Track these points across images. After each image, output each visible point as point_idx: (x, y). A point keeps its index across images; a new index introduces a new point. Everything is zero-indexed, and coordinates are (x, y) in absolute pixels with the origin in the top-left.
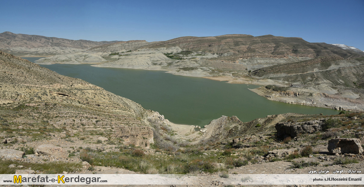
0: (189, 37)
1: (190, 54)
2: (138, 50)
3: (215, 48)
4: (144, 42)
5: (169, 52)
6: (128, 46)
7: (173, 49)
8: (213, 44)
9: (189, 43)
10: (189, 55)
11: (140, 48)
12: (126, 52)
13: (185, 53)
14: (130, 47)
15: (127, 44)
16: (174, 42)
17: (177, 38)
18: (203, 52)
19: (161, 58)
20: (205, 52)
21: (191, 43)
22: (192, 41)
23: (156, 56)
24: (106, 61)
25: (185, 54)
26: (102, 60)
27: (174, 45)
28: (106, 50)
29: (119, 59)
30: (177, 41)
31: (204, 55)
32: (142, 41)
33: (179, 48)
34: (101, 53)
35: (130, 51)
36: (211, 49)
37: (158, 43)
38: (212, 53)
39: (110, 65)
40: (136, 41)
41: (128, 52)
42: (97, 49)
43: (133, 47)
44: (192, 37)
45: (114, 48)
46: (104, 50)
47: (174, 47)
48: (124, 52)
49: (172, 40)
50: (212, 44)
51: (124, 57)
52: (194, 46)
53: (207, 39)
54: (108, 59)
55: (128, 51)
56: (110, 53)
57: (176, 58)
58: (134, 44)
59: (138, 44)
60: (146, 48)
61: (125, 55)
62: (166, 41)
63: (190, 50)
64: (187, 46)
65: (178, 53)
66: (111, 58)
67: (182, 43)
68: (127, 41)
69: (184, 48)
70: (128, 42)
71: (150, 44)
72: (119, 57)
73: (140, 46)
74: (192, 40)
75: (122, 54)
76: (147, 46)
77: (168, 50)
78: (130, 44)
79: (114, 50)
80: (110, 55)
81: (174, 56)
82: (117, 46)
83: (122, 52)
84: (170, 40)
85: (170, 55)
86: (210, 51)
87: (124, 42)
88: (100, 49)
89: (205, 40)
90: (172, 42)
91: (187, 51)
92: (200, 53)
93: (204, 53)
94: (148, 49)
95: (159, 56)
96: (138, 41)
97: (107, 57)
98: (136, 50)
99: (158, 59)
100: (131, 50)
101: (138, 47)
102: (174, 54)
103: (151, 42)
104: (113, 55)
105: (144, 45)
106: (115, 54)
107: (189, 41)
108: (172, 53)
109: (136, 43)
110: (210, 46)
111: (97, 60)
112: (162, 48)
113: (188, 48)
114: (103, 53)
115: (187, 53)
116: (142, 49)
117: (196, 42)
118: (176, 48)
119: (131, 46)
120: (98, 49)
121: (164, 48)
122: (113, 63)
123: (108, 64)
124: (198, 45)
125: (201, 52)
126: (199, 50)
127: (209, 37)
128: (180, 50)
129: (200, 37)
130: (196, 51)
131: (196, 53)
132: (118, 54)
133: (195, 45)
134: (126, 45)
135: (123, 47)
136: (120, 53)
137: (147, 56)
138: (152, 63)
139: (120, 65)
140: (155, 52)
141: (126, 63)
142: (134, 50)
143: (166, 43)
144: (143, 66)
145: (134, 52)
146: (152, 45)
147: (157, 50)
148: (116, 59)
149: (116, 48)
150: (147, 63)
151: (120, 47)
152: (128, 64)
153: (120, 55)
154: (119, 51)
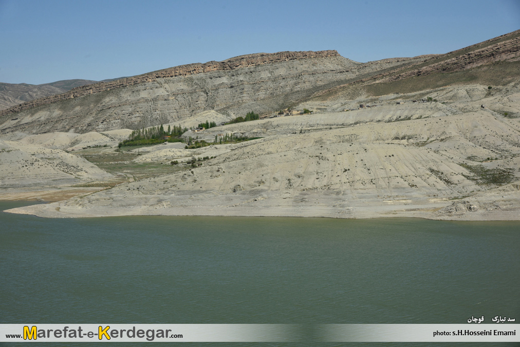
2: (302, 106)
11: (309, 95)
12: (224, 124)
14: (245, 97)
15: (225, 80)
23: (452, 131)
24: (108, 177)
26: (85, 176)
28: (96, 120)
29: (193, 164)
32: (319, 54)
34: (64, 138)
35: (252, 117)
37: (426, 63)
39: (153, 198)
40: (279, 57)
41: (238, 120)
42: (36, 116)
45: (144, 106)
46: (81, 117)
48: (213, 125)
51: (224, 149)
54: (121, 167)
55: (234, 117)
56: (126, 133)
58: (265, 75)
59: (294, 72)
60: (352, 96)
61: (226, 140)
66: (139, 160)
70: (228, 66)
71: (368, 70)
72: (188, 152)
73: (307, 86)
75: (207, 135)
76: (359, 80)
77: (498, 96)
78: (241, 78)
79: (144, 118)
80: (126, 144)
82: (161, 92)
83: (201, 127)
87: (204, 65)
88: (57, 113)
94: (363, 98)
95: (476, 134)
96: (291, 56)
97: (114, 158)
98: (284, 109)
99: (470, 152)
100: (257, 109)
101: (292, 92)
104: (153, 144)
105: (331, 77)
106: (159, 138)
109: (282, 71)
111: (51, 171)
112: (461, 90)
114: (80, 136)
116: (328, 102)
119: (247, 87)
120: (42, 115)
121: (469, 87)
122: (179, 183)
123: (136, 195)
132: (177, 135)
134: (218, 81)
135: (203, 97)
136: (186, 130)
137: (393, 134)
138: (469, 168)
139: (234, 195)
140: (428, 113)
141: (277, 175)
142: (276, 106)
143: (480, 57)
144: (415, 194)
145: (282, 119)
146: (390, 75)
147: (430, 100)
148: (176, 163)
149: (160, 103)
150: (432, 171)
151: (180, 98)
152: (296, 182)
153: (191, 140)
154: (179, 118)
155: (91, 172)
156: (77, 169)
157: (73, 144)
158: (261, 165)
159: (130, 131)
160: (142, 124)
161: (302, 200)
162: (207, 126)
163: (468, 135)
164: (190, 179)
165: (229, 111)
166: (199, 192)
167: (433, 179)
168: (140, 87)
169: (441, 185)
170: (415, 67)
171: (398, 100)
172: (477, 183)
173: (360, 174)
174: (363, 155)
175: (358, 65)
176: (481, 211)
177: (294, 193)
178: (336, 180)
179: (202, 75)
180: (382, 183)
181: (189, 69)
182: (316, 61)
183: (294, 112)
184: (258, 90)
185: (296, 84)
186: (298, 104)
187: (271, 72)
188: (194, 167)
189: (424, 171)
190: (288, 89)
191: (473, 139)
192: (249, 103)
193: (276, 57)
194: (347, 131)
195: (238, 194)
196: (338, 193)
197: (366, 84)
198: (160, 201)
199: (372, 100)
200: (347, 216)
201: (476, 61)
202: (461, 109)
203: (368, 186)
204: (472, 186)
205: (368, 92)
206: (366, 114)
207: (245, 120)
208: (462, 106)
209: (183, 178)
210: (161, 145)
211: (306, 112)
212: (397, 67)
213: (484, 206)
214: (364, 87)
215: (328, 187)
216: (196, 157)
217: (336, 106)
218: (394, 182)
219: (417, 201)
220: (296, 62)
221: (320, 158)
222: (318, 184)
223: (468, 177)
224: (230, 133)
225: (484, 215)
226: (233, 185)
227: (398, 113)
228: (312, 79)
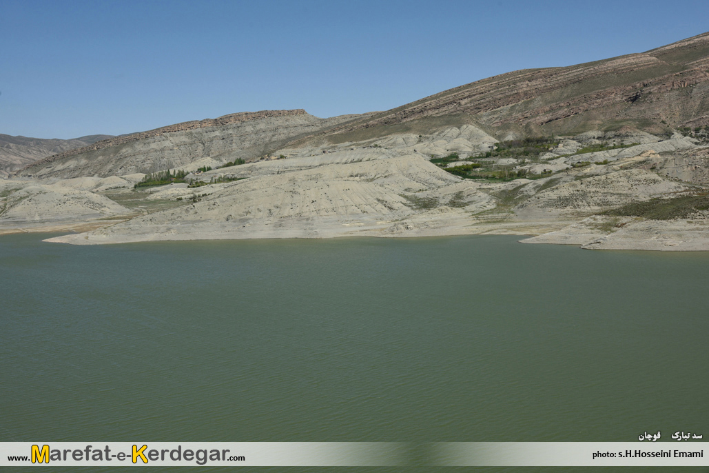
0: (520, 72)
1: (547, 150)
2: (279, 153)
3: (666, 106)
4: (298, 120)
5: (442, 153)
6: (221, 142)
7: (452, 138)
8: (654, 89)
9: (527, 103)
10: (547, 156)
11: (284, 144)
12: (217, 168)
13: (522, 149)
14: (235, 145)
15: (217, 133)
16: (451, 107)
17: (459, 89)
18: (610, 134)
19: (422, 176)
20: (623, 132)
21: (538, 102)
22: (540, 92)
23: (393, 170)
24: (126, 211)
25: (526, 153)
26: (107, 211)
27: (454, 120)
28: (116, 167)
29: (194, 199)
30: (463, 102)
31: (623, 146)
32: (290, 112)
33: (481, 132)
34: (90, 181)
35: (240, 162)
36: (649, 114)
37: (372, 118)
38: (658, 131)
39: (163, 227)
40: (260, 115)
41: (229, 165)
42: (67, 165)
43: (247, 144)
44: (539, 70)
45: (154, 155)
46: (103, 165)
47: (455, 131)
48: (209, 169)
49: (437, 97)
50: (646, 90)
51: (218, 188)
52: (552, 110)
53: (615, 71)
54: (137, 204)
55: (225, 162)
56: (140, 177)
57: (490, 175)
58: (249, 129)
59: (272, 126)
60: (317, 144)
61: (220, 180)
62: (410, 105)
63: (537, 133)
64: (519, 115)
65: (488, 155)
66: (151, 197)
67: (495, 104)
68: (215, 118)
69: (505, 126)
70: (220, 123)
71: (328, 124)
72: (190, 190)
73: (282, 137)
74: (538, 83)
75: (205, 177)
76: (322, 132)
77: (426, 143)
78: (230, 131)
79: (154, 164)
80: (140, 186)
81: (475, 167)
82: (167, 144)
83: (200, 170)
84: (431, 98)
85: (452, 165)
86: (644, 124)
87: (201, 122)
88: (83, 161)
89: (606, 74)
90: (440, 107)
91: (528, 141)
92: (598, 142)
93: (614, 135)
94: (325, 146)
95: (411, 171)
96: (269, 114)
97: (130, 196)
98: (265, 155)
99: (407, 185)
100: (243, 156)
101: (271, 142)
102: (466, 160)
103: (335, 118)
104: (162, 185)
105: (300, 130)
106: (167, 180)
107: (526, 94)
108: (454, 157)
109: (262, 126)
110: (634, 99)
111: (79, 208)
112: (399, 138)
113: (527, 126)
114: (102, 180)
115: (533, 146)
116: (298, 150)
117: (558, 91)
118: (467, 132)
119: (235, 138)
120: (72, 164)
121: (405, 136)
122: (184, 215)
123: (149, 225)
124: (576, 104)
125: (600, 133)
126: (584, 126)
127: (623, 57)
128: (487, 142)
129: (578, 66)
130: (573, 134)
131: (573, 145)
132: (181, 177)
133: (561, 107)
134: (212, 135)
135: (200, 147)
136: (188, 173)
137: (349, 173)
138: (406, 197)
139: (227, 223)
140: (375, 156)
141: (260, 207)
142: (259, 153)
143: (412, 113)
144: (366, 218)
145: (263, 163)
146: (346, 127)
147: (376, 146)
148: (180, 199)
149: (166, 152)
150: (379, 200)
151: (182, 148)
152: (275, 211)
153: (192, 181)
154: (182, 164)
155: (112, 208)
156: (101, 205)
157: (98, 186)
158: (247, 199)
159: (143, 175)
160: (153, 168)
161: (280, 225)
162: (204, 170)
163: (405, 172)
164: (192, 212)
165: (222, 158)
166: (199, 221)
167: (380, 206)
168: (150, 140)
169: (386, 210)
170: (364, 121)
171: (352, 147)
172: (412, 209)
173: (325, 204)
174: (326, 189)
175: (321, 120)
176: (416, 230)
177: (274, 220)
178: (307, 209)
179: (199, 130)
180: (341, 211)
181: (190, 125)
182: (288, 118)
183: (273, 158)
184: (244, 141)
185: (273, 136)
186: (275, 151)
187: (254, 127)
188: (195, 202)
189: (373, 200)
190: (267, 140)
191: (409, 175)
192: (237, 151)
193: (257, 115)
194: (314, 171)
195: (230, 222)
196: (308, 219)
197: (327, 135)
198: (169, 229)
199: (332, 147)
200: (315, 237)
201: (410, 116)
202: (399, 153)
203: (330, 213)
204: (408, 211)
205: (329, 141)
206: (327, 158)
207: (235, 164)
208: (400, 150)
209: (187, 211)
210: (168, 186)
211: (282, 157)
212: (351, 121)
213: (417, 226)
214: (326, 138)
215: (300, 214)
216: (197, 194)
217: (304, 152)
218: (350, 209)
219: (368, 224)
220: (273, 118)
221: (294, 192)
222: (292, 212)
223: (405, 204)
224: (222, 175)
225: (417, 232)
226: (226, 215)
227: (353, 157)
228: (285, 131)
